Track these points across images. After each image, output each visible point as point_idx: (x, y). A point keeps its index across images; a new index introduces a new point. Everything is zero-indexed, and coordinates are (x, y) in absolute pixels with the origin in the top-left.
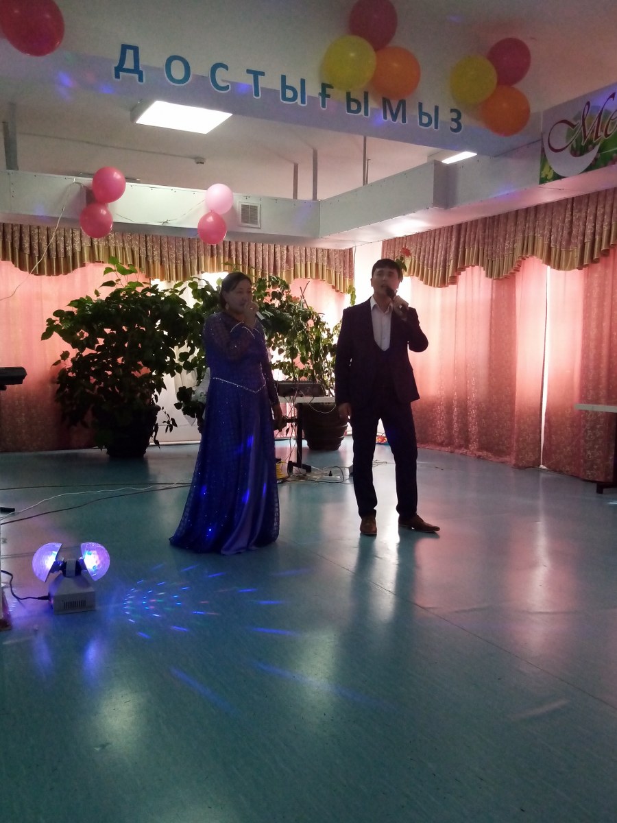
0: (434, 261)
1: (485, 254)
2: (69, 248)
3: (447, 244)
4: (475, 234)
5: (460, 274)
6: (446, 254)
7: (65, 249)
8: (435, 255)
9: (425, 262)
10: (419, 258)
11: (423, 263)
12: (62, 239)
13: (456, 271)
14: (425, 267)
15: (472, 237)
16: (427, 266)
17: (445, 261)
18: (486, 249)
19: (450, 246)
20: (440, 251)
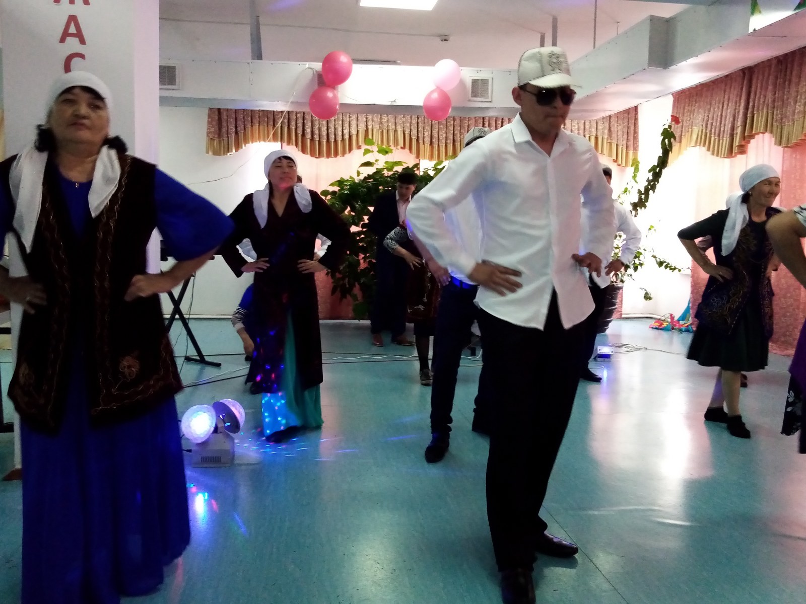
0: (722, 129)
1: (774, 119)
2: (346, 132)
3: (735, 109)
4: (765, 96)
5: (749, 142)
6: (734, 120)
7: (343, 132)
8: (723, 122)
9: (713, 131)
10: (706, 127)
11: (711, 131)
12: (341, 122)
13: (744, 139)
14: (713, 136)
15: (762, 100)
16: (715, 134)
17: (733, 129)
18: (775, 113)
19: (739, 112)
20: (728, 117)
